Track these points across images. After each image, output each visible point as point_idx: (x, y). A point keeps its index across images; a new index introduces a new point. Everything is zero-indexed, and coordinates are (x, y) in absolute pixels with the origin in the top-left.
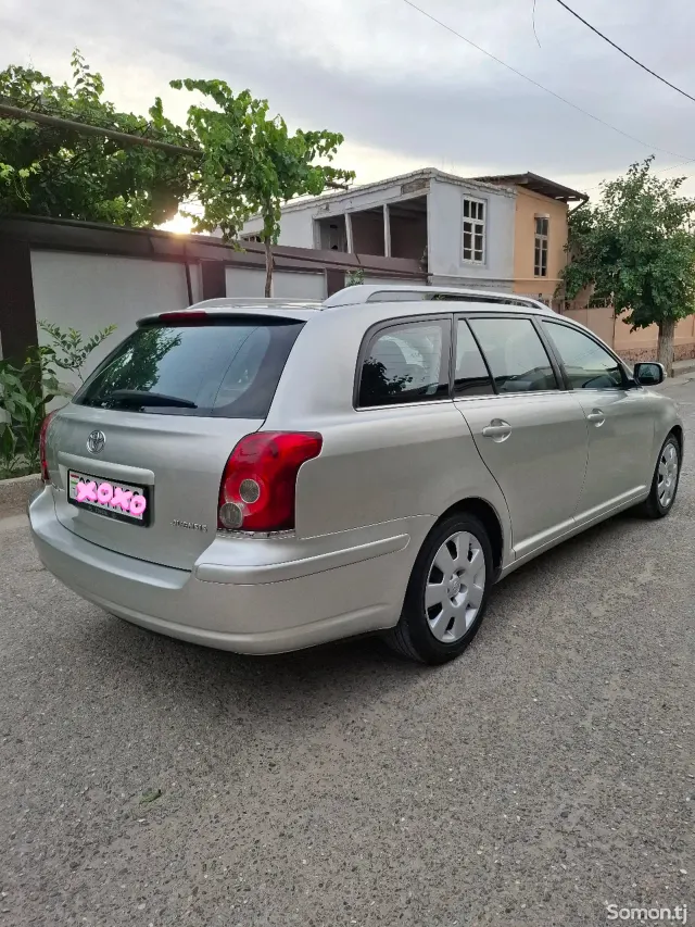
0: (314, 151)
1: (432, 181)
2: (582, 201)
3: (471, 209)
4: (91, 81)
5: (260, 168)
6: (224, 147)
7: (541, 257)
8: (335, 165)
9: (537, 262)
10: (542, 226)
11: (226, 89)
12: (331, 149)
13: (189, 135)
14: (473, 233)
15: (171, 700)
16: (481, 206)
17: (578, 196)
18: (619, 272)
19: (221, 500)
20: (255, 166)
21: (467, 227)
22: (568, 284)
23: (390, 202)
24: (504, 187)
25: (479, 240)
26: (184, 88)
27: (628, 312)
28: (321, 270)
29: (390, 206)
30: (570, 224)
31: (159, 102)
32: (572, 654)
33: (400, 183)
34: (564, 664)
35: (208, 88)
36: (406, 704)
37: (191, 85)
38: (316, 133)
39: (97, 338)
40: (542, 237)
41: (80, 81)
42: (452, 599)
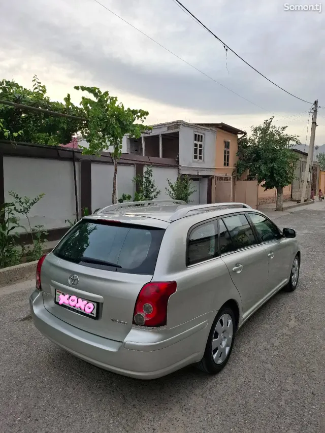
0: (135, 117)
1: (181, 126)
2: (243, 134)
3: (198, 138)
4: (41, 88)
5: (114, 127)
6: (99, 118)
7: (226, 158)
8: (145, 124)
9: (225, 160)
10: (227, 145)
11: (99, 92)
12: (143, 117)
13: (81, 110)
14: (198, 148)
15: (101, 395)
16: (202, 136)
17: (242, 132)
18: (260, 166)
19: (135, 312)
20: (112, 126)
21: (196, 145)
22: (238, 170)
23: (162, 133)
24: (211, 128)
25: (201, 151)
26: (80, 90)
27: (263, 183)
28: (133, 164)
29: (162, 135)
30: (238, 144)
31: (69, 96)
32: (269, 366)
33: (167, 125)
34: (267, 371)
35: (91, 90)
36: (205, 395)
37: (83, 89)
38: (137, 110)
39: (36, 199)
40: (227, 150)
41: (36, 88)
42: (221, 344)
